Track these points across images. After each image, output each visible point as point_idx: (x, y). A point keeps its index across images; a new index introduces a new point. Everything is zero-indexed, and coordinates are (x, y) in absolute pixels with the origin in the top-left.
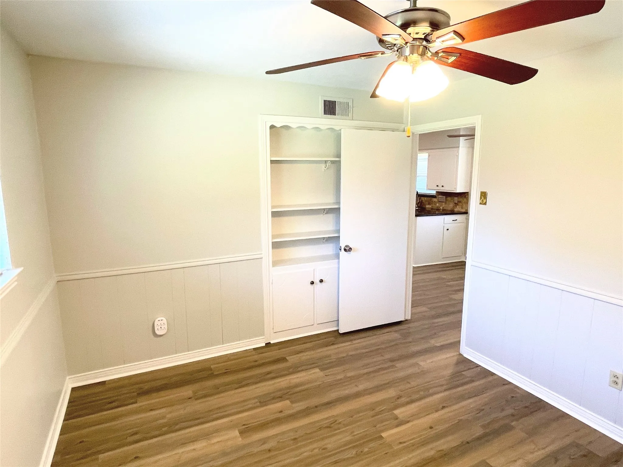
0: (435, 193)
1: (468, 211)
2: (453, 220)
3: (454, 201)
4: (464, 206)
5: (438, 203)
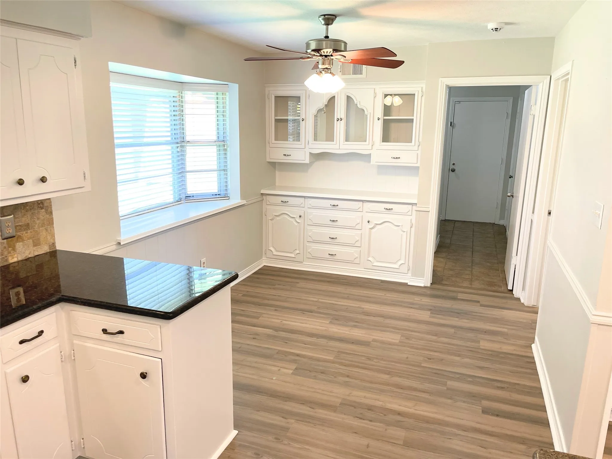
4: (42, 235)
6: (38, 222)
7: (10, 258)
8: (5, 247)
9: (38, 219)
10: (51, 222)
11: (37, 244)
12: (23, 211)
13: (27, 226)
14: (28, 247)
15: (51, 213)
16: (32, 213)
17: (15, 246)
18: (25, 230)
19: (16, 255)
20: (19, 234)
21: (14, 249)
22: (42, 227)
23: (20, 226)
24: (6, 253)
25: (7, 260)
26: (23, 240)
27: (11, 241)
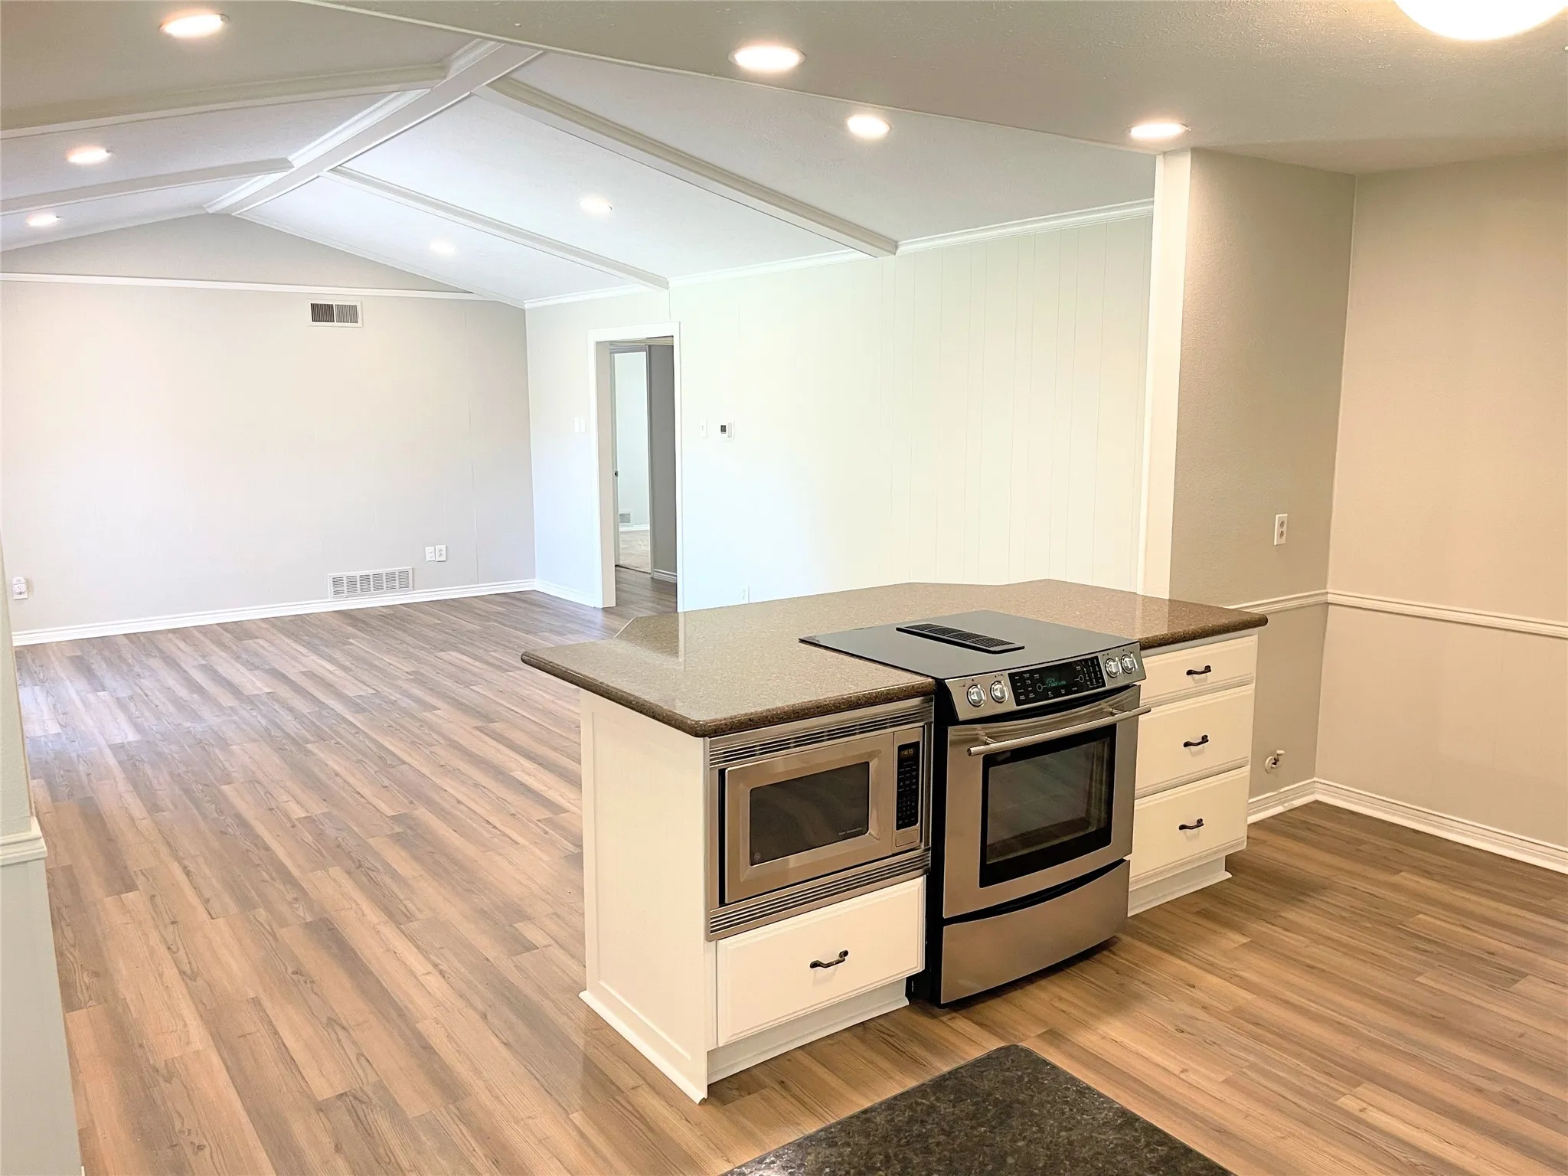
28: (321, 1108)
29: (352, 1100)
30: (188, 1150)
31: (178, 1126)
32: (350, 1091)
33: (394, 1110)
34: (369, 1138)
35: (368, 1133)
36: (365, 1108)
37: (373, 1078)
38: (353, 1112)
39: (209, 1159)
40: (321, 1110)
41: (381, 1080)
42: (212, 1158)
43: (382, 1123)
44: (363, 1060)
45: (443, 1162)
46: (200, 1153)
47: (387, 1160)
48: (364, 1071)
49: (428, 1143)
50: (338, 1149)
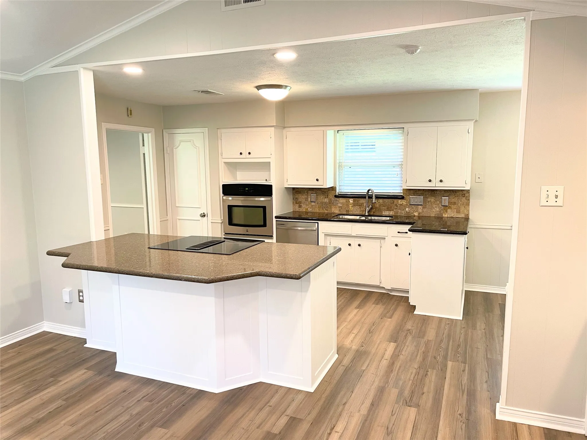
0: (402, 191)
1: (469, 216)
2: (399, 232)
3: (441, 202)
4: (462, 209)
5: (409, 207)
6: (460, 202)
7: (444, 215)
8: (442, 210)
9: (461, 201)
10: (468, 204)
11: (458, 212)
12: (453, 196)
13: (455, 204)
14: (454, 212)
15: (469, 200)
16: (458, 198)
17: (447, 210)
18: (453, 204)
19: (447, 214)
20: (450, 206)
21: (447, 212)
22: (462, 205)
23: (451, 202)
24: (442, 212)
25: (442, 215)
26: (451, 209)
27: (445, 207)
28: (418, 406)
29: (408, 403)
30: (464, 415)
31: (464, 425)
32: (406, 406)
33: (401, 394)
34: (413, 391)
35: (412, 392)
36: (407, 399)
37: (396, 406)
38: (411, 400)
39: (459, 410)
40: (419, 406)
41: (395, 403)
42: (458, 410)
43: (407, 393)
44: (393, 413)
45: (402, 377)
46: (461, 413)
47: (414, 384)
48: (396, 410)
49: (401, 383)
50: (423, 393)
